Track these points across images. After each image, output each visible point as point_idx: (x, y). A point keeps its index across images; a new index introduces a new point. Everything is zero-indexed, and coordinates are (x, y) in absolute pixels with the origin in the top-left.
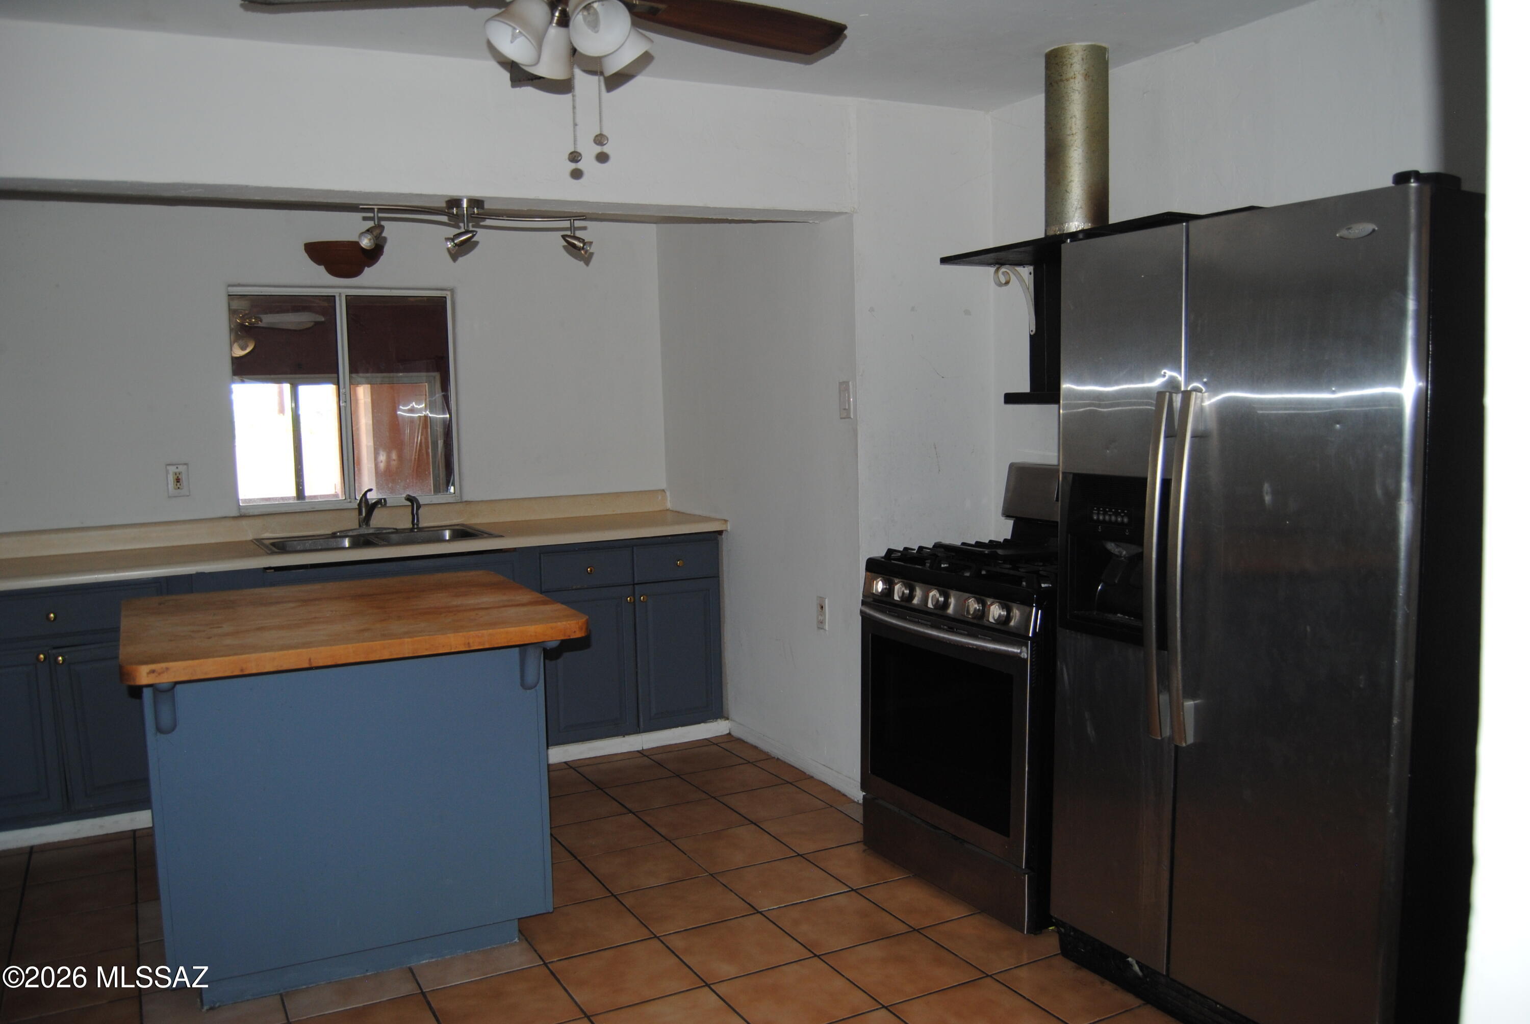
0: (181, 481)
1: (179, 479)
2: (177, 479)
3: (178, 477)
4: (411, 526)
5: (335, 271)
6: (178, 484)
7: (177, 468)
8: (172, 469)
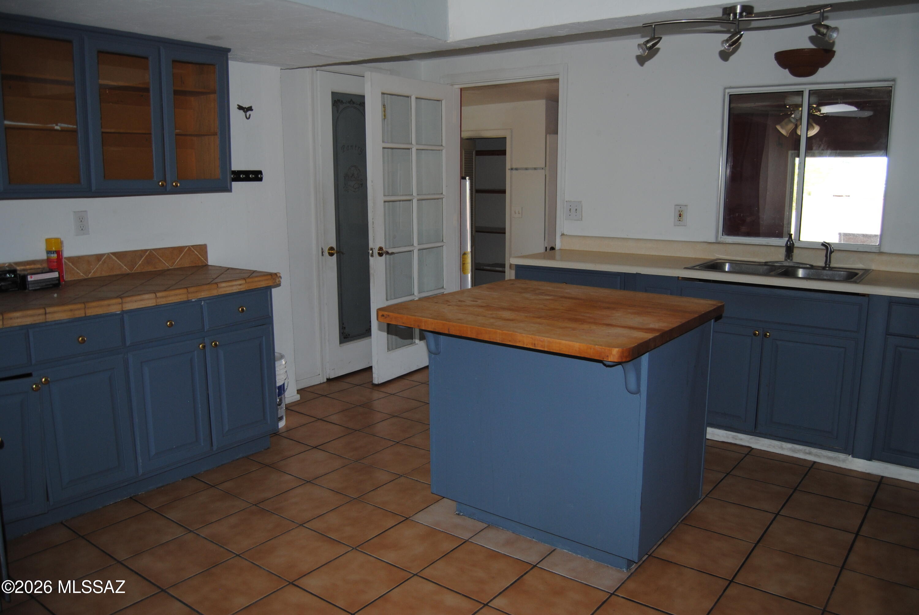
0: (682, 216)
1: (681, 215)
2: (679, 215)
3: (680, 213)
4: (824, 265)
5: (796, 72)
6: (680, 217)
7: (680, 208)
8: (678, 208)
